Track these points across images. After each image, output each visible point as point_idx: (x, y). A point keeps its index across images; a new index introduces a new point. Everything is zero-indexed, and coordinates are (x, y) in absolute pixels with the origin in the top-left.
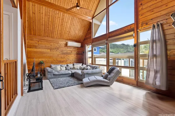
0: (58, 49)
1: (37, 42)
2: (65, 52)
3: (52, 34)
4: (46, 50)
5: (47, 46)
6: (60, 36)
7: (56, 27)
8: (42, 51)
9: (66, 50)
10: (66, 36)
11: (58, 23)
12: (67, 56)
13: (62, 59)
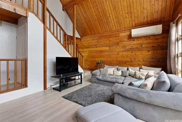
0: (118, 44)
1: (97, 41)
2: (130, 47)
3: (109, 26)
4: (105, 47)
5: (105, 42)
6: (118, 25)
7: (108, 15)
8: (101, 49)
9: (131, 43)
10: (127, 22)
11: (109, 8)
12: (132, 54)
13: (124, 59)
